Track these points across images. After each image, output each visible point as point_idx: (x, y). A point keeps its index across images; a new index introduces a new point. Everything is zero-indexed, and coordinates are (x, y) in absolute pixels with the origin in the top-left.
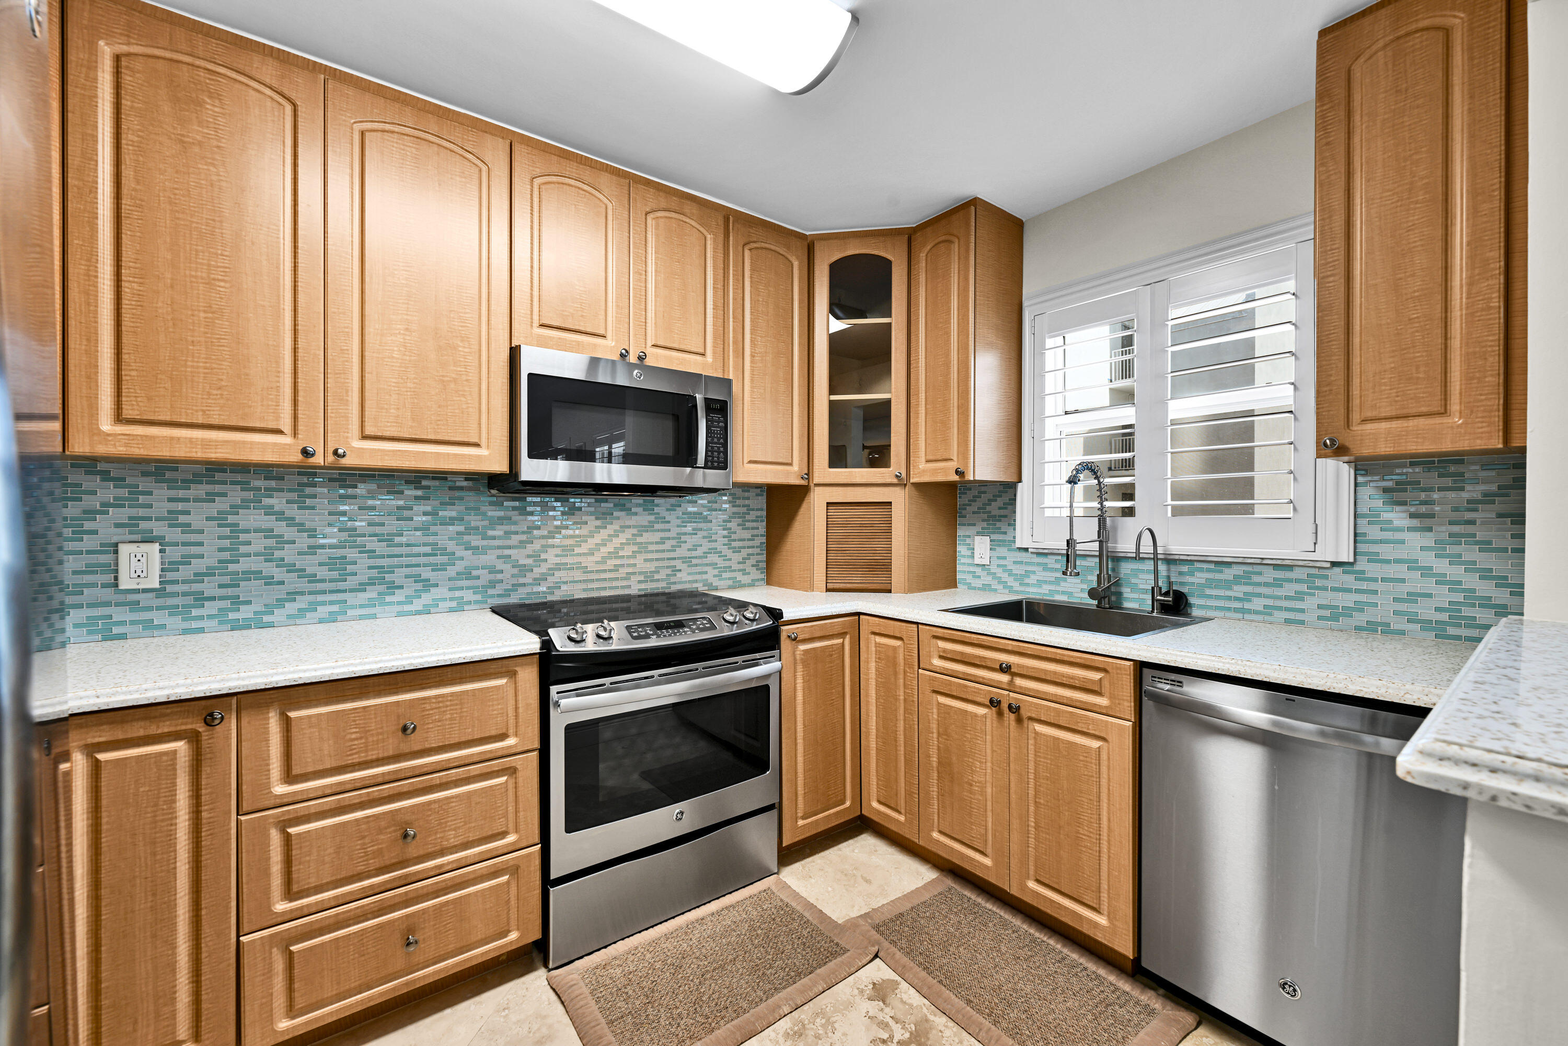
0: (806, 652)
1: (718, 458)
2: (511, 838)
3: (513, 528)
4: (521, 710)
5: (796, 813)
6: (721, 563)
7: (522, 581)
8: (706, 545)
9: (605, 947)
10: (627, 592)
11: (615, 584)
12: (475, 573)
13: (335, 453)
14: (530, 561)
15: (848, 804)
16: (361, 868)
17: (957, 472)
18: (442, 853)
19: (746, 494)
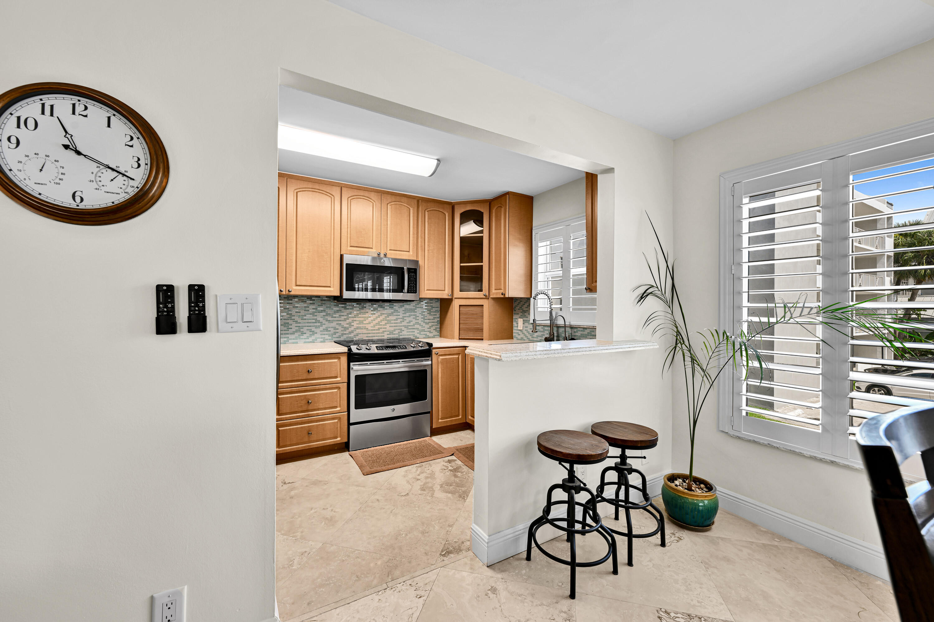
0: (442, 359)
1: (413, 289)
2: (338, 409)
3: (342, 314)
4: (341, 370)
5: (438, 417)
6: (420, 328)
7: (345, 332)
8: (414, 321)
9: (368, 448)
10: (383, 338)
11: (378, 335)
12: (329, 329)
13: (289, 291)
14: (348, 326)
15: (460, 417)
16: (297, 410)
17: (502, 294)
18: (318, 409)
19: (431, 302)
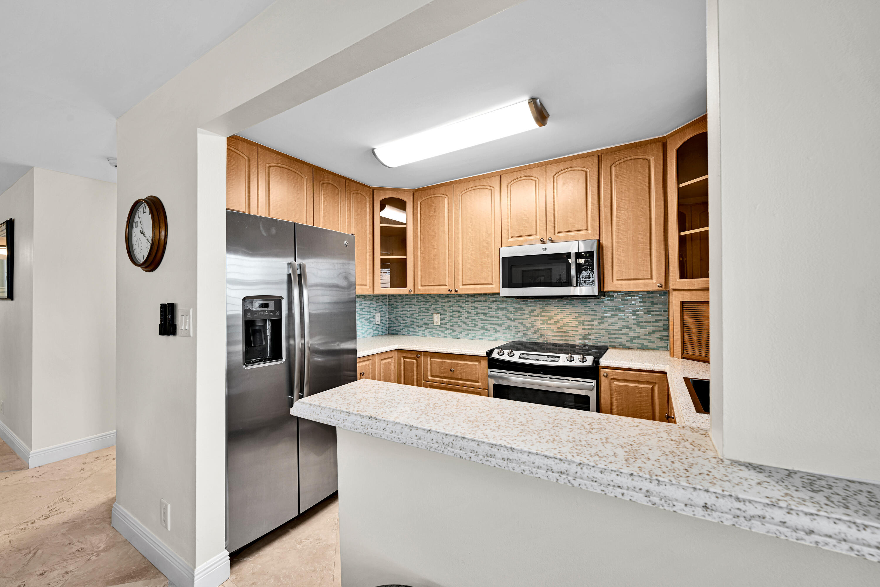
0: (619, 386)
4: (482, 374)
7: (526, 333)
8: (621, 323)
14: (530, 325)
